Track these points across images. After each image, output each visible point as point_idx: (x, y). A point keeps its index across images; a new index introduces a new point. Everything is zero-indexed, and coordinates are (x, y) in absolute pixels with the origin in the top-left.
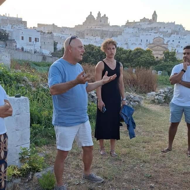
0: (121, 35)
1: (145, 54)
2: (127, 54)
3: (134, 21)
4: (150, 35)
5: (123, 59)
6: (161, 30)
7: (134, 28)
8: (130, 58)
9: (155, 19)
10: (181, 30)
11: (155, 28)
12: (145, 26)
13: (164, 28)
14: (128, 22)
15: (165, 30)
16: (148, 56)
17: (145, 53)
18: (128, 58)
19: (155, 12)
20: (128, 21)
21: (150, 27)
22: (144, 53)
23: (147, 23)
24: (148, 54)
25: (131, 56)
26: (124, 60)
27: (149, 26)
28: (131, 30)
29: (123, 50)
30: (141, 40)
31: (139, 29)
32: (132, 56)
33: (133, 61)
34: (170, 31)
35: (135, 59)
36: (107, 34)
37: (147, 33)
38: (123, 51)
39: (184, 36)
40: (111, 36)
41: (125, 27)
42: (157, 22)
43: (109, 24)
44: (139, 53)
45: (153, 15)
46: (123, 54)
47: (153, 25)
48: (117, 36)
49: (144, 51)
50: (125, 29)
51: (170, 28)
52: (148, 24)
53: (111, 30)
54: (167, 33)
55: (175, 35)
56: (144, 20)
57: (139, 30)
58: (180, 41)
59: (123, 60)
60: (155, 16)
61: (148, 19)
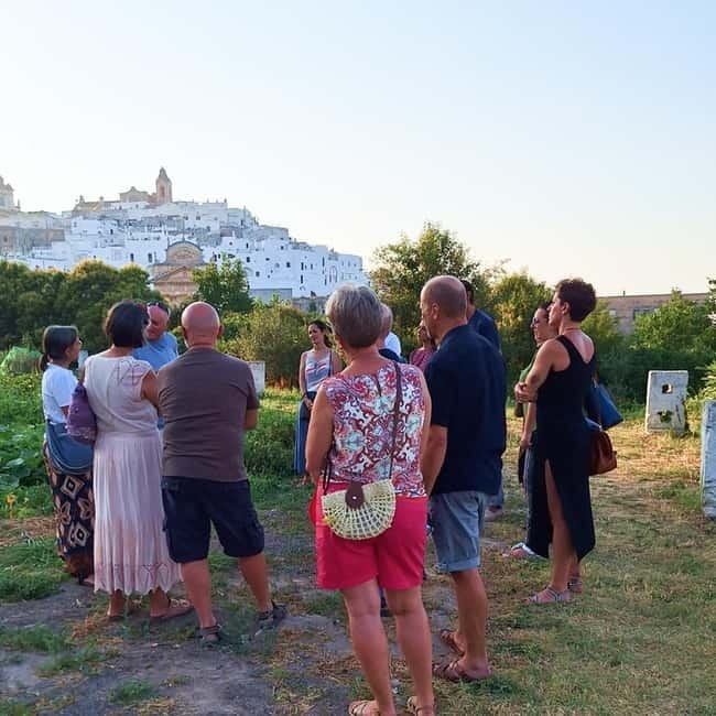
0: (63, 240)
1: (123, 287)
2: (44, 291)
3: (102, 198)
4: (158, 239)
5: (27, 310)
6: (189, 224)
7: (102, 218)
8: (57, 305)
9: (166, 191)
10: (247, 223)
11: (170, 218)
12: (138, 212)
13: (198, 218)
14: (82, 203)
15: (202, 224)
16: (135, 296)
17: (124, 283)
18: (51, 304)
19: (162, 171)
20: (81, 198)
21: (153, 215)
22: (118, 282)
23: (142, 204)
24: (134, 287)
25: (61, 297)
26: (32, 314)
27: (151, 213)
28: (92, 226)
29: (26, 273)
30: (132, 255)
31: (122, 223)
32: (69, 297)
33: (74, 317)
34: (215, 228)
35: (83, 310)
36: (13, 238)
37: (146, 234)
38: (26, 277)
39: (259, 241)
40: (29, 243)
41: (73, 217)
42: (174, 200)
43: (18, 207)
44: (94, 283)
45: (157, 182)
46: (27, 290)
47: (164, 210)
48: (48, 245)
49: (116, 272)
50: (73, 221)
51: (216, 219)
52: (147, 207)
53: (26, 224)
54: (209, 234)
55: (233, 239)
56: (132, 195)
57: (119, 225)
58: (250, 256)
59: (29, 317)
60: (162, 182)
61: (145, 193)
